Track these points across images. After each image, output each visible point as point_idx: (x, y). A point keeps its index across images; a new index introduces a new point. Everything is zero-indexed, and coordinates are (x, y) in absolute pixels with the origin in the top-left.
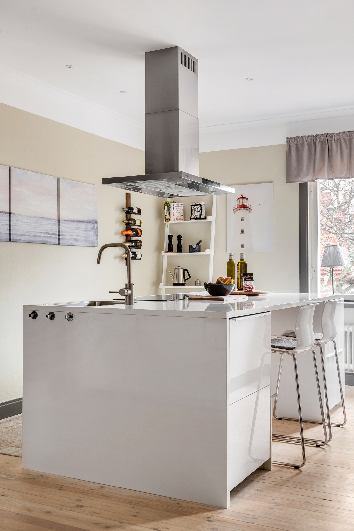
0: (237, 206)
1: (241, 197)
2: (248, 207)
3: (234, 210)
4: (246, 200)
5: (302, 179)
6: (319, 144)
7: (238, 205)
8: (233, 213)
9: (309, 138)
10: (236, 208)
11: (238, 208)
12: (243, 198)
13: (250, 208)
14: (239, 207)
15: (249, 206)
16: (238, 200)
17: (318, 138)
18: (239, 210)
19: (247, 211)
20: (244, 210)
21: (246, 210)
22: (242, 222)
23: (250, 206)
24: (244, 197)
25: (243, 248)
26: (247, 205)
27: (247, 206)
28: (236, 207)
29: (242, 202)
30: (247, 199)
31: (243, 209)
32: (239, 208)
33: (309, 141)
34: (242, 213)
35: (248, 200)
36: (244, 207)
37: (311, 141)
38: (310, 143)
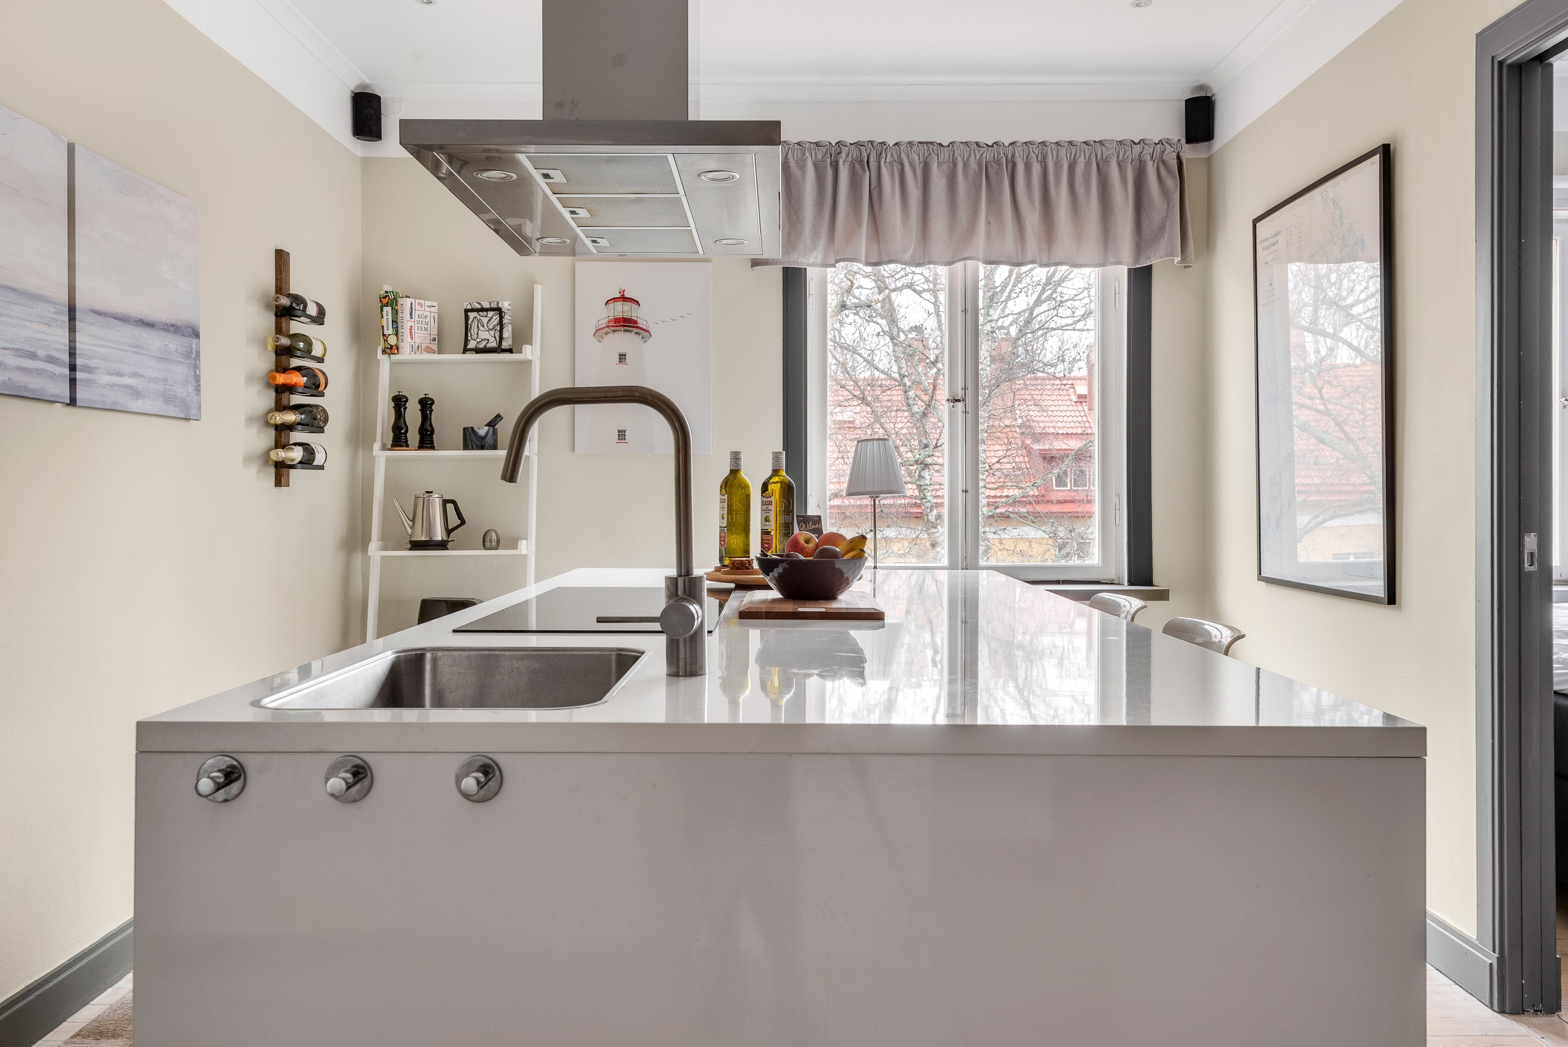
0: (606, 320)
1: (619, 295)
2: (641, 326)
3: (597, 331)
4: (635, 306)
5: (801, 258)
6: (844, 168)
7: (610, 318)
8: (594, 340)
9: (819, 150)
10: (605, 325)
11: (608, 327)
12: (624, 299)
13: (645, 328)
14: (612, 324)
15: (641, 323)
16: (611, 305)
17: (845, 150)
18: (613, 331)
19: (637, 336)
20: (627, 334)
21: (633, 333)
22: (621, 366)
23: (645, 323)
24: (626, 296)
25: (625, 439)
26: (635, 319)
27: (635, 322)
28: (603, 323)
29: (621, 310)
30: (637, 303)
31: (624, 330)
32: (613, 326)
33: (820, 156)
34: (623, 340)
35: (639, 305)
36: (626, 324)
37: (824, 156)
38: (821, 163)
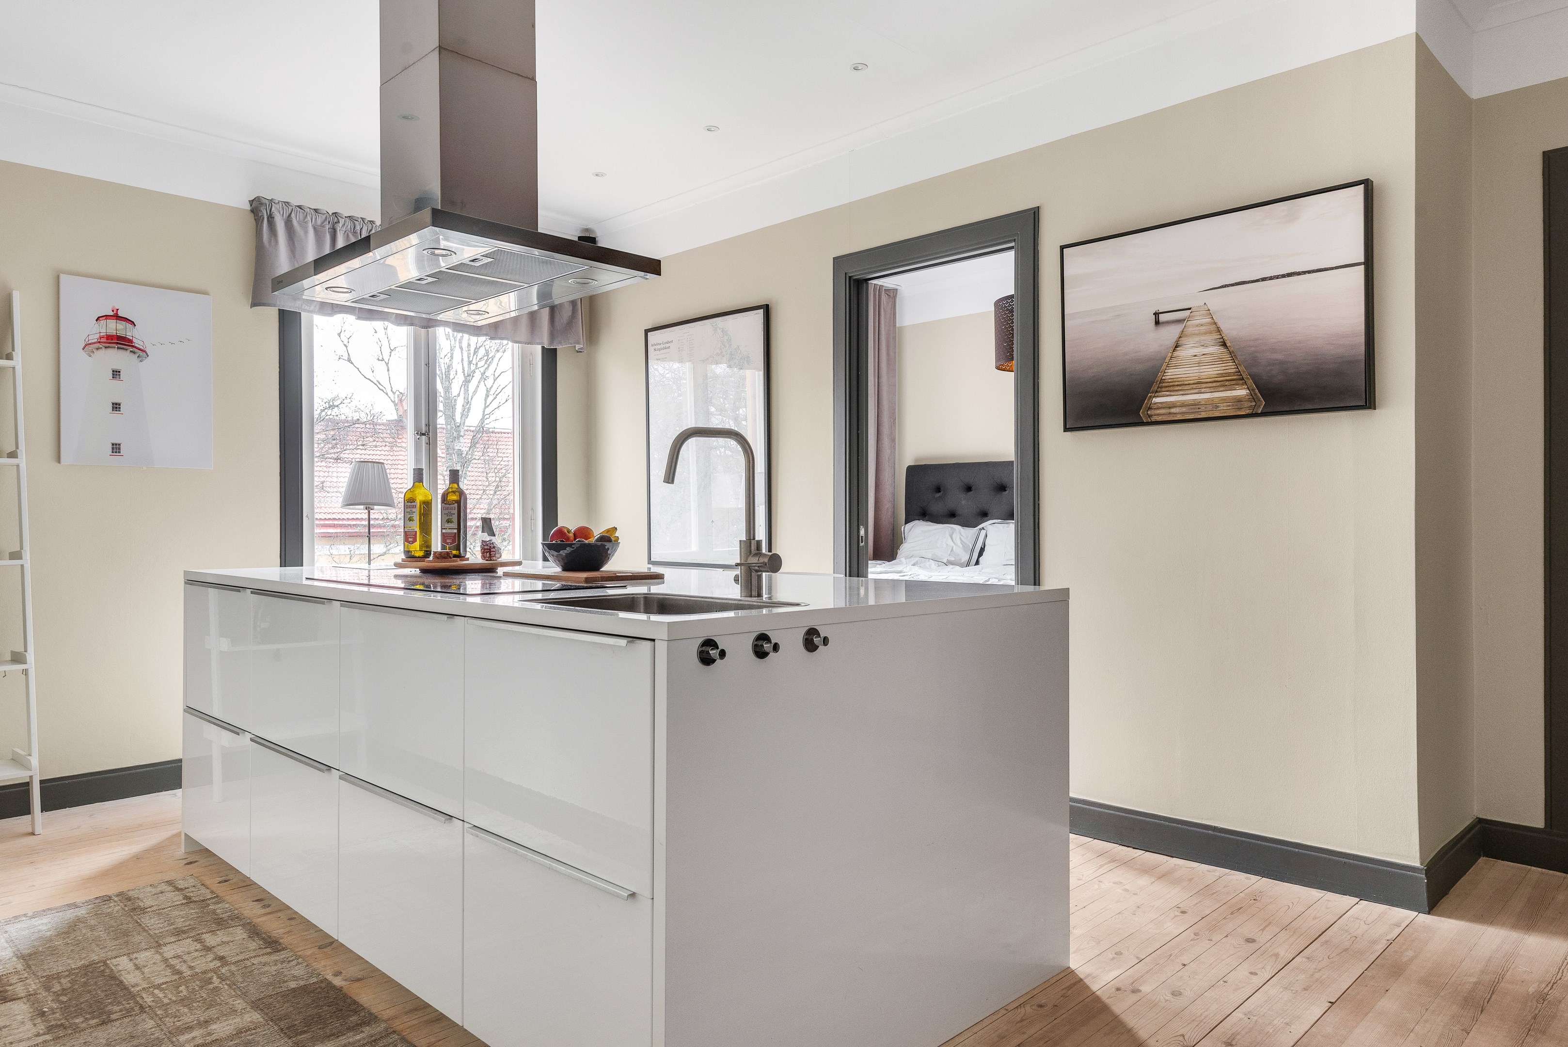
0: (97, 336)
1: (112, 314)
2: (136, 345)
3: (86, 345)
4: (129, 326)
5: (304, 305)
6: (340, 235)
7: (102, 334)
8: (84, 354)
9: (318, 216)
10: (96, 340)
11: (99, 342)
12: (116, 317)
13: (142, 348)
14: (104, 340)
15: (137, 343)
16: (103, 322)
17: (342, 221)
18: (106, 347)
19: (132, 354)
20: (121, 352)
21: (129, 351)
22: (115, 382)
23: (141, 343)
24: (120, 314)
25: (119, 452)
26: (131, 338)
27: (131, 341)
28: (94, 338)
29: (113, 327)
30: (133, 323)
31: (118, 348)
32: (105, 343)
33: (319, 222)
34: (116, 357)
35: (135, 325)
36: (121, 342)
37: (323, 223)
38: (319, 227)
